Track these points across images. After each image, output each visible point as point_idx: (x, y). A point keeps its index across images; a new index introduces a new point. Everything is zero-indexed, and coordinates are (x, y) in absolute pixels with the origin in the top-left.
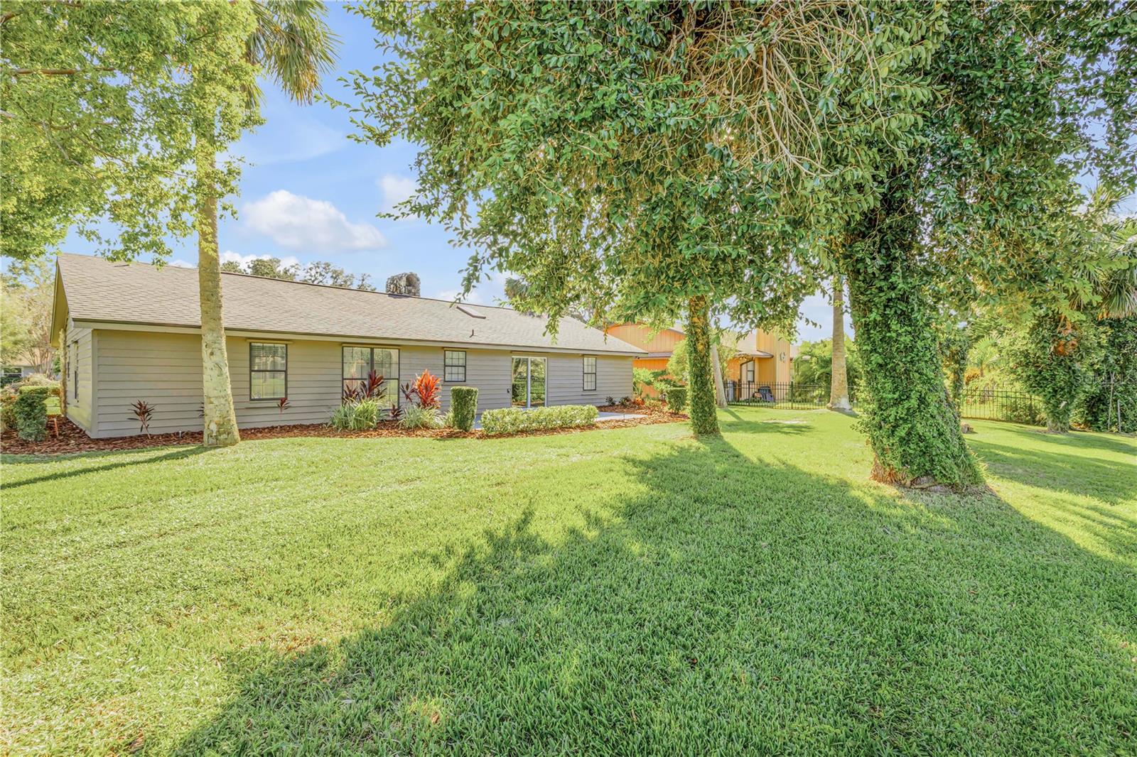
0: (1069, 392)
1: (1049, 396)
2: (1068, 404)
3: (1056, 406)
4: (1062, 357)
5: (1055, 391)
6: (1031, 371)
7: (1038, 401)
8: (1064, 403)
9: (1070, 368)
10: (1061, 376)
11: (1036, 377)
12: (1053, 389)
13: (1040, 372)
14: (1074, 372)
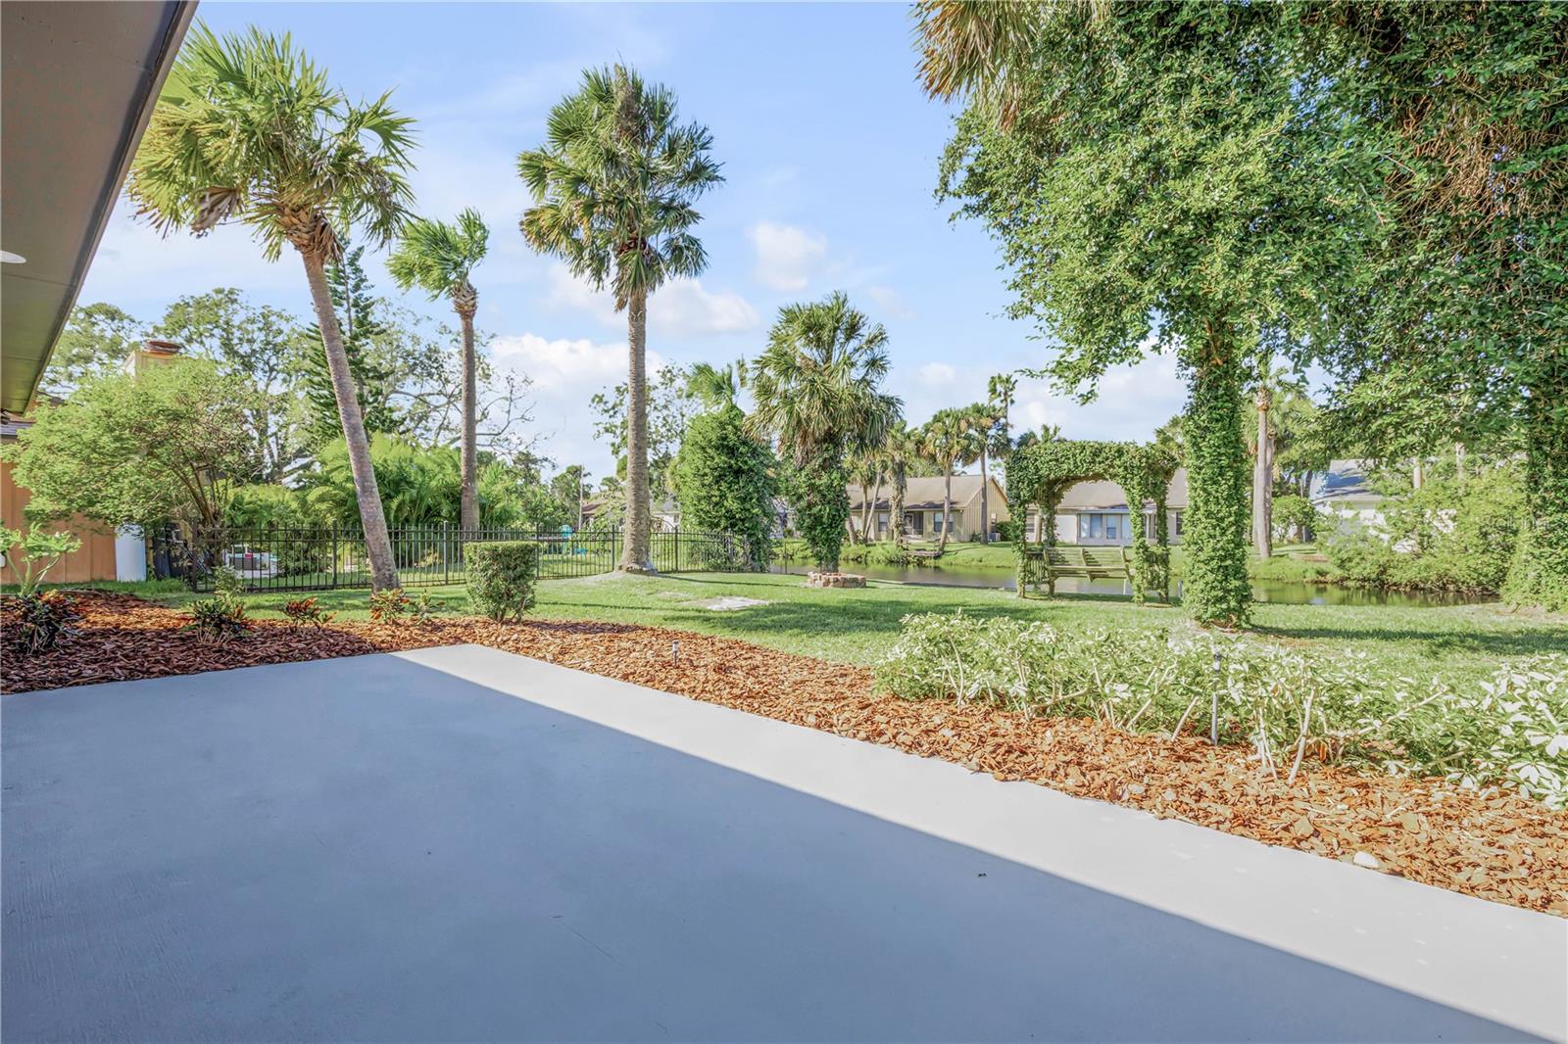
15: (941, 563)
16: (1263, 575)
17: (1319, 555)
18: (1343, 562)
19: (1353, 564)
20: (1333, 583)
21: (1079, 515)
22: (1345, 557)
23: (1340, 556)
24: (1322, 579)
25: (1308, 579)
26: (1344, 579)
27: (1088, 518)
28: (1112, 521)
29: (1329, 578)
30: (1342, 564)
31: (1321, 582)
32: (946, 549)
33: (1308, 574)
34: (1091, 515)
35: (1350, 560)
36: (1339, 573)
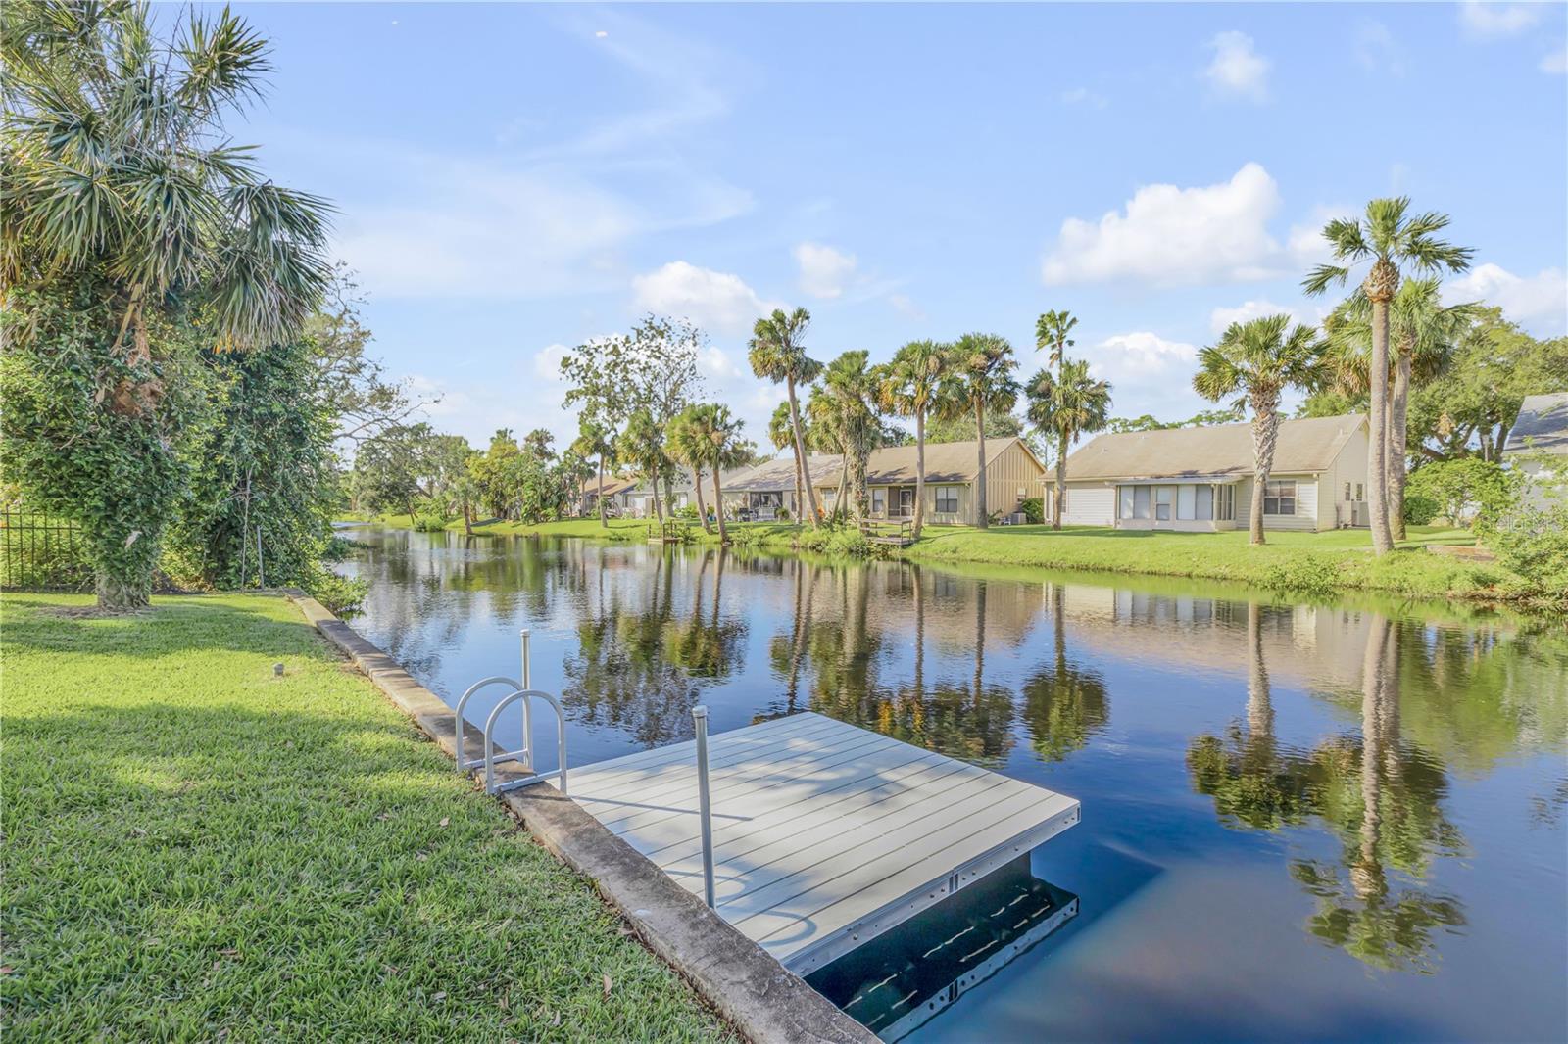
0: (147, 508)
1: (96, 517)
2: (144, 536)
3: (115, 545)
4: (124, 420)
5: (112, 506)
6: (39, 449)
7: (66, 530)
8: (136, 534)
9: (146, 448)
10: (123, 463)
11: (57, 466)
12: (107, 500)
13: (69, 453)
14: (156, 457)
15: (909, 553)
16: (1373, 582)
17: (1481, 548)
18: (1526, 562)
19: (1548, 568)
20: (1506, 600)
21: (1119, 487)
22: (1532, 552)
23: (1519, 551)
24: (1485, 592)
25: (1457, 591)
26: (1527, 594)
27: (1131, 490)
28: (1164, 496)
29: (1499, 590)
30: (1525, 565)
31: (1483, 598)
32: (922, 534)
33: (1456, 583)
34: (1135, 486)
35: (1542, 558)
36: (1519, 582)
